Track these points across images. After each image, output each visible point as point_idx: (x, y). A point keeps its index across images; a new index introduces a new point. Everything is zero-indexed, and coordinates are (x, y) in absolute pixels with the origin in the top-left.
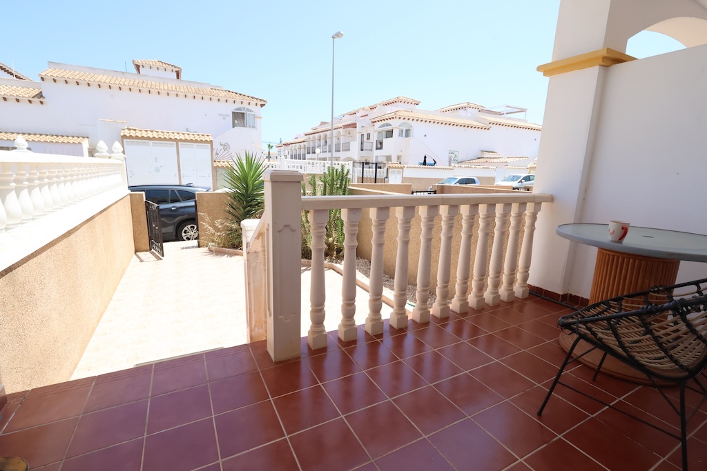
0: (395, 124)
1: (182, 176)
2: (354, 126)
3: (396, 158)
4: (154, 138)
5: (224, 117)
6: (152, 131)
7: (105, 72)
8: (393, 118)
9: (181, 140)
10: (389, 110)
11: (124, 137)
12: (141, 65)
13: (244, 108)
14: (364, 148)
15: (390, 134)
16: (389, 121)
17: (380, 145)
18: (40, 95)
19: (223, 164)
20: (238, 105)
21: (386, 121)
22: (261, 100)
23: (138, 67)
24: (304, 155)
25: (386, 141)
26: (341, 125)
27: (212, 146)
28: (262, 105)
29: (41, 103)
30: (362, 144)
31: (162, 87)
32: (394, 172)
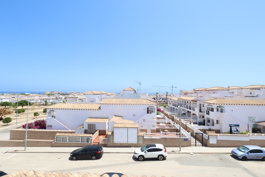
1: (128, 138)
8: (213, 104)
9: (129, 127)
11: (114, 127)
12: (125, 90)
13: (151, 106)
14: (202, 111)
17: (208, 113)
19: (141, 134)
21: (210, 104)
29: (100, 110)
32: (212, 137)
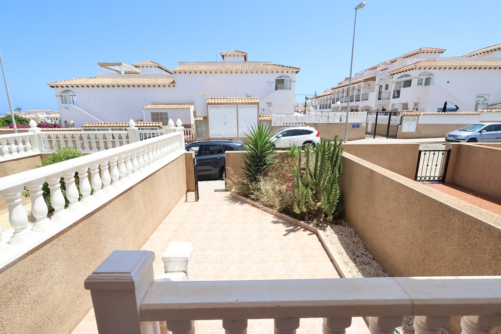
0: (414, 75)
1: (239, 127)
2: (374, 79)
3: (413, 104)
4: (224, 104)
5: (269, 83)
6: (224, 99)
7: (205, 63)
8: (413, 69)
9: (240, 103)
10: (410, 62)
11: (208, 104)
12: (225, 55)
13: (284, 76)
14: (382, 97)
15: (408, 84)
16: (408, 73)
17: (397, 94)
18: (173, 82)
19: (265, 118)
20: (280, 74)
21: (405, 73)
22: (296, 68)
23: (223, 56)
24: (330, 105)
25: (403, 91)
26: (361, 79)
27: (258, 106)
28: (297, 72)
29: (174, 86)
30: (380, 93)
31: (233, 69)
32: (409, 119)
